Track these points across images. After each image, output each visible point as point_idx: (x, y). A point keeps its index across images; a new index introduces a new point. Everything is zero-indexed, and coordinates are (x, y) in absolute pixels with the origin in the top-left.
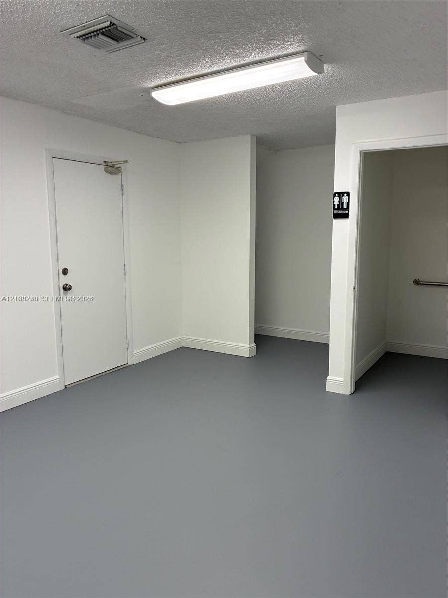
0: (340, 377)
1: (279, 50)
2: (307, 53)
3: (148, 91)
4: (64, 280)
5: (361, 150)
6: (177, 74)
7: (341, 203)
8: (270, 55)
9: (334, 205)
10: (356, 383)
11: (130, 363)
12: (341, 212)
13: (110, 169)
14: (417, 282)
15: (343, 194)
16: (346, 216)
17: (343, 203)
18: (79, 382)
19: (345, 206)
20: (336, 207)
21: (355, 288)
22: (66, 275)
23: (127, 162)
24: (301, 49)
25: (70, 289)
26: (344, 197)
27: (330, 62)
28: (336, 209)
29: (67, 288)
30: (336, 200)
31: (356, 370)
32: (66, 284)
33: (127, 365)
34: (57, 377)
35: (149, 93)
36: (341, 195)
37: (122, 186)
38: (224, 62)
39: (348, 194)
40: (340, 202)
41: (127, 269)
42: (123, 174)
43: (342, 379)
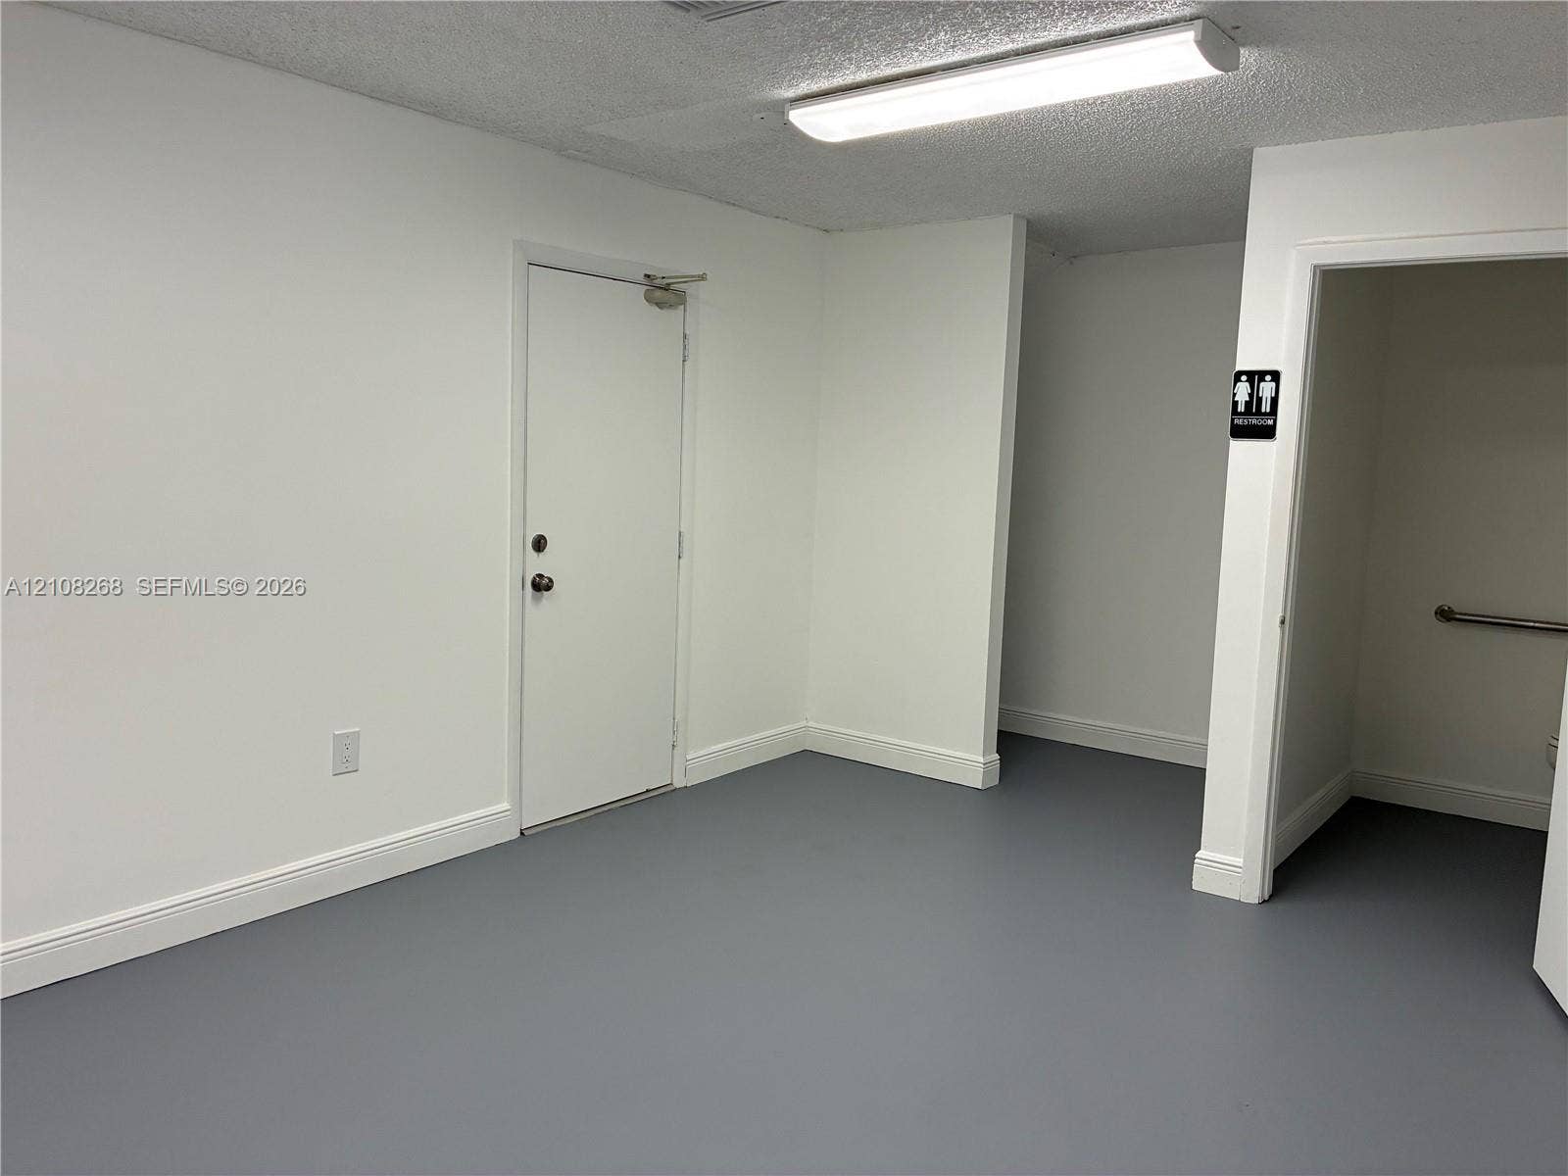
0: (1236, 855)
1: (1130, 14)
2: (1201, 21)
3: (781, 108)
4: (538, 564)
5: (1315, 262)
6: (859, 68)
7: (1254, 399)
8: (1104, 25)
9: (1235, 404)
10: (1275, 871)
11: (678, 784)
12: (1254, 421)
13: (658, 294)
14: (1445, 615)
15: (1262, 374)
16: (1268, 433)
17: (1260, 400)
18: (558, 824)
19: (1266, 407)
20: (1241, 408)
21: (1283, 622)
22: (541, 554)
23: (702, 278)
24: (1187, 11)
25: (548, 588)
26: (1262, 384)
27: (1256, 43)
28: (1241, 414)
29: (541, 585)
30: (1243, 391)
31: (1277, 838)
32: (540, 576)
33: (672, 788)
34: (505, 806)
35: (783, 114)
36: (1255, 377)
37: (685, 337)
38: (983, 41)
39: (1276, 376)
40: (1251, 395)
41: (685, 545)
42: (688, 308)
43: (1239, 861)
